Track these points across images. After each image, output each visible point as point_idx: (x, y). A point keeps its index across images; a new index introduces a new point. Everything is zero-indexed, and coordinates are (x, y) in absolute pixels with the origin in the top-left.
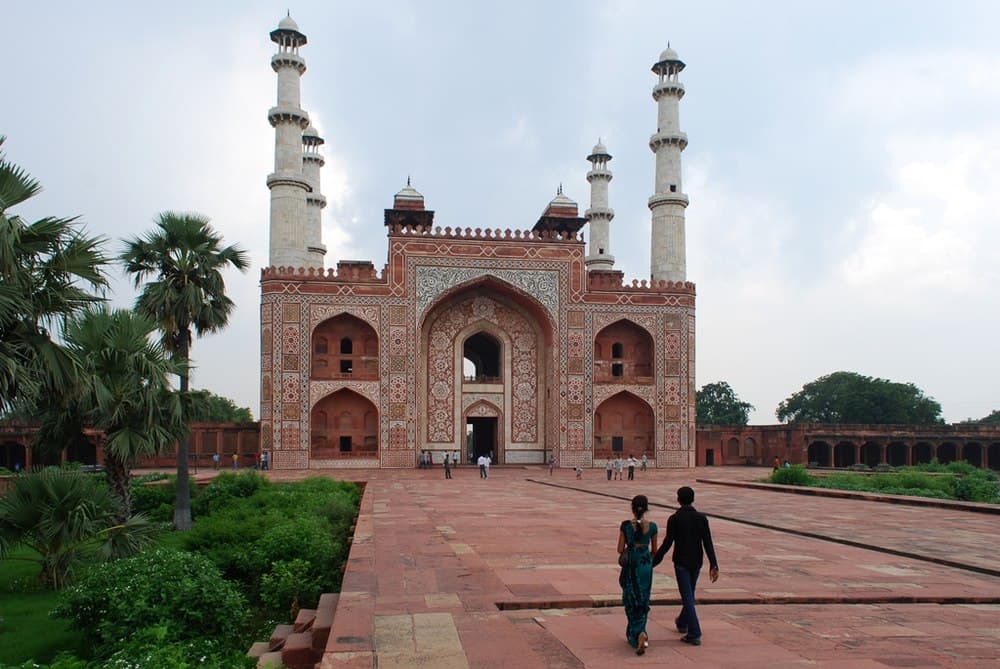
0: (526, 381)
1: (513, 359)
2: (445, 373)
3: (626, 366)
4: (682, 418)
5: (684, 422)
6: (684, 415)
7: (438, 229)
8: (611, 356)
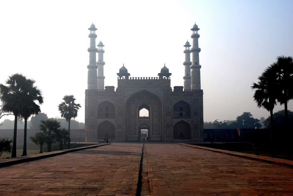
0: (156, 118)
1: (152, 111)
2: (134, 116)
3: (184, 113)
4: (199, 128)
5: (199, 129)
6: (199, 127)
7: (131, 78)
8: (179, 110)
